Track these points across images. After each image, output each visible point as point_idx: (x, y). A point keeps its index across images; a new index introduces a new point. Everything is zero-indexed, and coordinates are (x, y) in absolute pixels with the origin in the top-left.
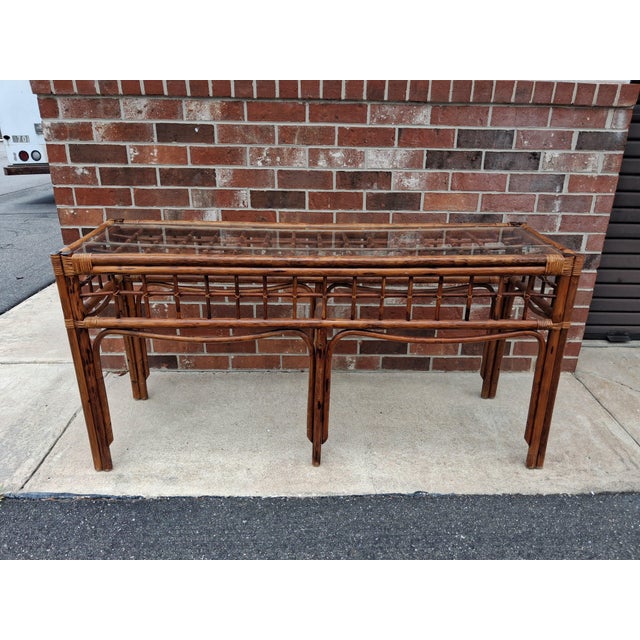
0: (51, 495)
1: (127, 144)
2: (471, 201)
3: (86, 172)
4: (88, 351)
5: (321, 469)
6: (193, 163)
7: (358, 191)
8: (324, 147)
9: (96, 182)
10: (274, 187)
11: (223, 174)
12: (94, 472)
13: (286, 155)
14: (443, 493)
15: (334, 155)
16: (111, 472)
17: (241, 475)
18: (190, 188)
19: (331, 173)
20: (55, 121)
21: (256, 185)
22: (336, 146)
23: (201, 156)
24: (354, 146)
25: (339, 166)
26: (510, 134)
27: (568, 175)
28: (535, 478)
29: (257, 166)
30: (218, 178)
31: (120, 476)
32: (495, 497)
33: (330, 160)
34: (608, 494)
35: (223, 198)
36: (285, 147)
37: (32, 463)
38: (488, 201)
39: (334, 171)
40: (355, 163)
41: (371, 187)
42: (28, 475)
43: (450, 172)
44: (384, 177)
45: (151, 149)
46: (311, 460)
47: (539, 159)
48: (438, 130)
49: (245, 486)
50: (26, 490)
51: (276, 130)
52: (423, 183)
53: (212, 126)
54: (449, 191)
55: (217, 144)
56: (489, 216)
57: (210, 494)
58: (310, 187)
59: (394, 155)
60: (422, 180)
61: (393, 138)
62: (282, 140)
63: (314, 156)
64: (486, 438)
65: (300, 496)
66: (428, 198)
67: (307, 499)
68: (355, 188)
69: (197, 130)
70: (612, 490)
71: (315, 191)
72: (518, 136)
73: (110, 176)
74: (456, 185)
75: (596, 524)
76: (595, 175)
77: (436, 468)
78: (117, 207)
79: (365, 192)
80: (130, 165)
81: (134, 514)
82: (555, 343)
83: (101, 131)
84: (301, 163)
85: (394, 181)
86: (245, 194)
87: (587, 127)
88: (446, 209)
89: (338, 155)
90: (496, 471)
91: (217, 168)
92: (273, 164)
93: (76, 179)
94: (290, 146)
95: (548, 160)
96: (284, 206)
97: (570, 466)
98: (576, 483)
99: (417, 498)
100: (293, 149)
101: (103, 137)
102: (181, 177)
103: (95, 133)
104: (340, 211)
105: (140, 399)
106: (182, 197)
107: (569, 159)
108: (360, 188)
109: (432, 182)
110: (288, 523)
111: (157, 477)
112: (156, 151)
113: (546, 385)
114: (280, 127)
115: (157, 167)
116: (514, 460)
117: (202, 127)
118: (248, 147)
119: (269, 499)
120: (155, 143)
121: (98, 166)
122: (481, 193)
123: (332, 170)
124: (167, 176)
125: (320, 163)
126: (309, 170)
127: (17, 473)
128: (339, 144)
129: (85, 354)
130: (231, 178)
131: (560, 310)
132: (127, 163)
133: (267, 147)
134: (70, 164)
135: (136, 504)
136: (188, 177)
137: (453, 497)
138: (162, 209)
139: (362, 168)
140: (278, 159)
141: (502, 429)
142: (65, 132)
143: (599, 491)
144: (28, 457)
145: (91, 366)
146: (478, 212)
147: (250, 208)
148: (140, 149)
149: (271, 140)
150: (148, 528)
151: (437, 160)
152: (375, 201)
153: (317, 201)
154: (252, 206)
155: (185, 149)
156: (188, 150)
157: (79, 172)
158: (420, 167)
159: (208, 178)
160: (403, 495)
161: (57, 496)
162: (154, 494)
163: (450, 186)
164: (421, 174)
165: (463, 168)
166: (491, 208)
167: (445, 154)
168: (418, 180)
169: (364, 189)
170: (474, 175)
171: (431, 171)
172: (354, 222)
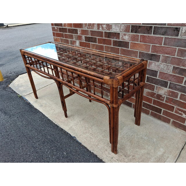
2: (147, 48)
6: (73, 27)
7: (110, 39)
9: (58, 31)
10: (89, 35)
13: (92, 26)
15: (103, 26)
17: (52, 111)
18: (73, 34)
21: (86, 35)
23: (75, 25)
25: (105, 30)
29: (86, 29)
30: (78, 32)
31: (37, 101)
33: (102, 28)
35: (79, 38)
38: (154, 48)
40: (109, 29)
41: (114, 38)
43: (140, 34)
44: (117, 35)
47: (179, 31)
49: (49, 114)
50: (25, 97)
52: (130, 38)
54: (139, 43)
56: (154, 55)
58: (98, 36)
59: (121, 26)
60: (129, 37)
66: (132, 44)
68: (109, 38)
71: (99, 38)
73: (60, 30)
74: (142, 40)
77: (88, 134)
79: (112, 40)
84: (95, 28)
85: (121, 36)
86: (84, 37)
88: (138, 50)
90: (101, 146)
91: (78, 29)
92: (89, 28)
93: (55, 30)
95: (184, 31)
96: (92, 42)
99: (72, 138)
100: (94, 24)
102: (71, 31)
104: (106, 45)
106: (72, 37)
108: (111, 38)
109: (134, 38)
110: (43, 126)
111: (41, 104)
115: (67, 28)
121: (58, 27)
122: (151, 45)
123: (103, 31)
124: (69, 31)
125: (100, 29)
126: (97, 31)
130: (81, 32)
132: (62, 26)
133: (88, 23)
134: (54, 26)
135: (32, 107)
136: (73, 31)
138: (69, 39)
139: (111, 31)
146: (150, 52)
147: (85, 42)
151: (135, 29)
152: (115, 43)
156: (72, 24)
157: (56, 28)
158: (129, 32)
159: (76, 32)
160: (70, 135)
163: (139, 40)
164: (129, 35)
165: (144, 33)
166: (155, 52)
167: (138, 27)
168: (128, 37)
169: (112, 38)
170: (149, 36)
171: (132, 34)
172: (109, 50)
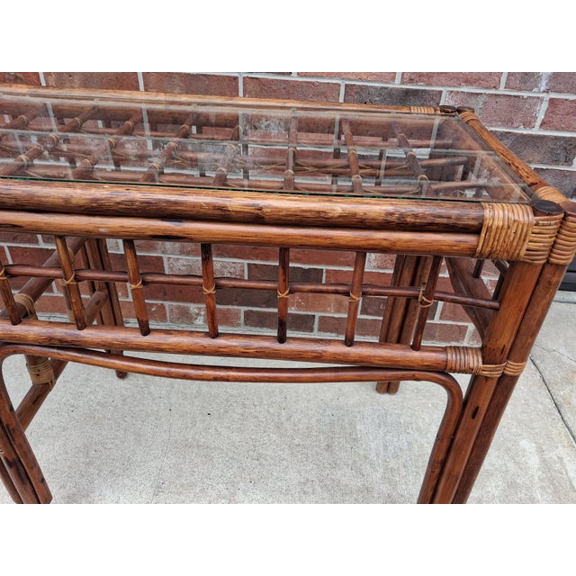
56: (416, 92)
82: (484, 402)
146: (397, 84)
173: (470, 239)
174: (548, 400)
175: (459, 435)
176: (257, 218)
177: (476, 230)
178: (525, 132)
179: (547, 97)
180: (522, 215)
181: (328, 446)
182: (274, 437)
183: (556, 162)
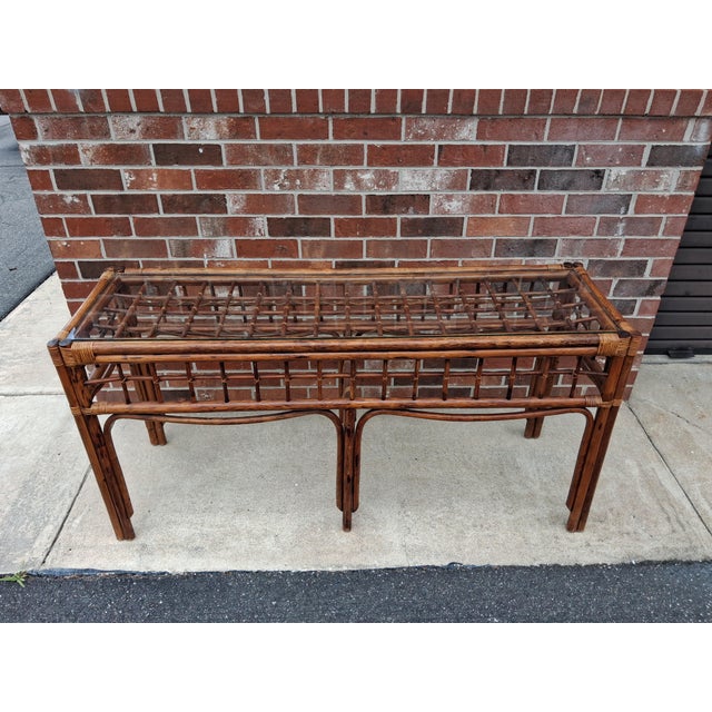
0: (74, 571)
1: (121, 168)
2: (521, 225)
3: (76, 200)
4: (98, 436)
5: (352, 534)
6: (199, 187)
7: (391, 216)
8: (351, 168)
9: (89, 211)
10: (294, 213)
11: (234, 200)
12: (117, 542)
13: (307, 178)
14: (478, 564)
15: (363, 177)
16: (134, 542)
17: (269, 543)
18: (197, 216)
19: (360, 197)
20: (34, 143)
21: (272, 212)
22: (365, 166)
23: (207, 180)
24: (386, 165)
25: (369, 189)
26: (571, 150)
27: (635, 195)
28: (575, 544)
29: (273, 190)
30: (229, 205)
31: (144, 546)
32: (532, 569)
33: (358, 183)
34: (649, 563)
35: (236, 226)
36: (305, 168)
37: (50, 530)
38: (541, 225)
39: (363, 194)
40: (388, 185)
41: (406, 212)
42: (49, 546)
43: (498, 193)
44: (421, 201)
45: (149, 173)
46: (341, 524)
47: (602, 178)
48: (485, 146)
49: (273, 558)
50: (48, 566)
51: (295, 149)
52: (467, 206)
53: (219, 146)
54: (497, 215)
55: (225, 166)
56: (541, 241)
57: (238, 569)
58: (336, 213)
59: (434, 175)
60: (465, 202)
61: (433, 157)
62: (302, 161)
63: (339, 178)
64: (526, 492)
65: (330, 569)
66: (472, 223)
67: (338, 573)
68: (387, 213)
69: (201, 151)
70: (654, 558)
71: (342, 217)
72: (579, 151)
73: (104, 204)
74: (504, 207)
75: (633, 602)
76: (667, 194)
77: (472, 532)
78: (115, 238)
79: (399, 218)
80: (126, 192)
81: (160, 595)
82: (604, 420)
83: (90, 154)
84: (325, 186)
85: (433, 204)
86: (261, 221)
87: (662, 140)
88: (492, 234)
89: (367, 177)
90: (534, 535)
91: (228, 193)
92: (293, 187)
93: (65, 209)
94: (312, 168)
95: (613, 178)
96: (306, 234)
97: (613, 528)
98: (618, 549)
99: (451, 571)
100: (315, 170)
101: (92, 161)
102: (186, 204)
103: (82, 156)
104: (371, 238)
105: (158, 444)
106: (189, 226)
107: (638, 177)
108: (393, 213)
109: (477, 206)
110: (319, 604)
111: (182, 546)
112: (155, 175)
113: (592, 458)
114: (298, 146)
115: (158, 193)
116: (554, 520)
117: (207, 147)
118: (263, 169)
119: (298, 574)
120: (154, 166)
121: (89, 193)
122: (533, 216)
123: (361, 194)
124: (170, 204)
125: (347, 186)
126: (334, 194)
127: (37, 543)
128: (368, 165)
129: (95, 439)
130: (244, 203)
131: (611, 390)
132: (122, 189)
133: (284, 169)
134: (57, 191)
135: (163, 581)
136: (194, 204)
137: (489, 569)
138: (166, 239)
139: (395, 191)
140: (298, 182)
141: (545, 480)
142: (47, 155)
143: (641, 560)
144: (46, 524)
145: (104, 448)
146: (529, 237)
147: (267, 237)
148: (137, 173)
149: (289, 161)
150: (176, 612)
151: (483, 181)
152: (411, 227)
153: (343, 228)
154: (270, 235)
155: (188, 172)
156: (193, 174)
157: (68, 200)
158: (463, 188)
159: (218, 204)
160: (437, 568)
161: (81, 573)
162: (180, 570)
163: (497, 209)
164: (463, 196)
165: (513, 189)
166: (544, 232)
167: (493, 174)
168: (461, 203)
169: (398, 214)
170: (526, 195)
171: (475, 193)
172: (387, 251)
173: (594, 349)
174: (643, 434)
175: (593, 439)
176: (508, 347)
177: (597, 345)
178: (612, 259)
179: (623, 238)
180: (614, 338)
181: (501, 473)
182: (464, 470)
183: (633, 275)
